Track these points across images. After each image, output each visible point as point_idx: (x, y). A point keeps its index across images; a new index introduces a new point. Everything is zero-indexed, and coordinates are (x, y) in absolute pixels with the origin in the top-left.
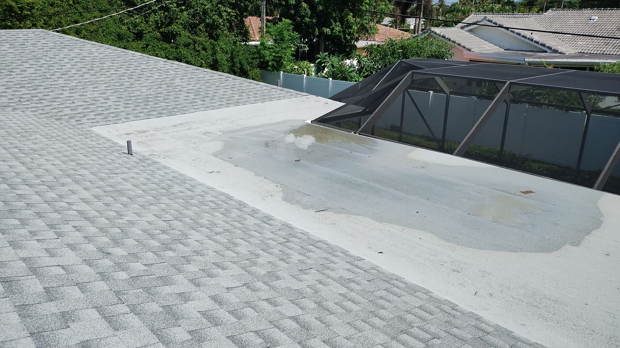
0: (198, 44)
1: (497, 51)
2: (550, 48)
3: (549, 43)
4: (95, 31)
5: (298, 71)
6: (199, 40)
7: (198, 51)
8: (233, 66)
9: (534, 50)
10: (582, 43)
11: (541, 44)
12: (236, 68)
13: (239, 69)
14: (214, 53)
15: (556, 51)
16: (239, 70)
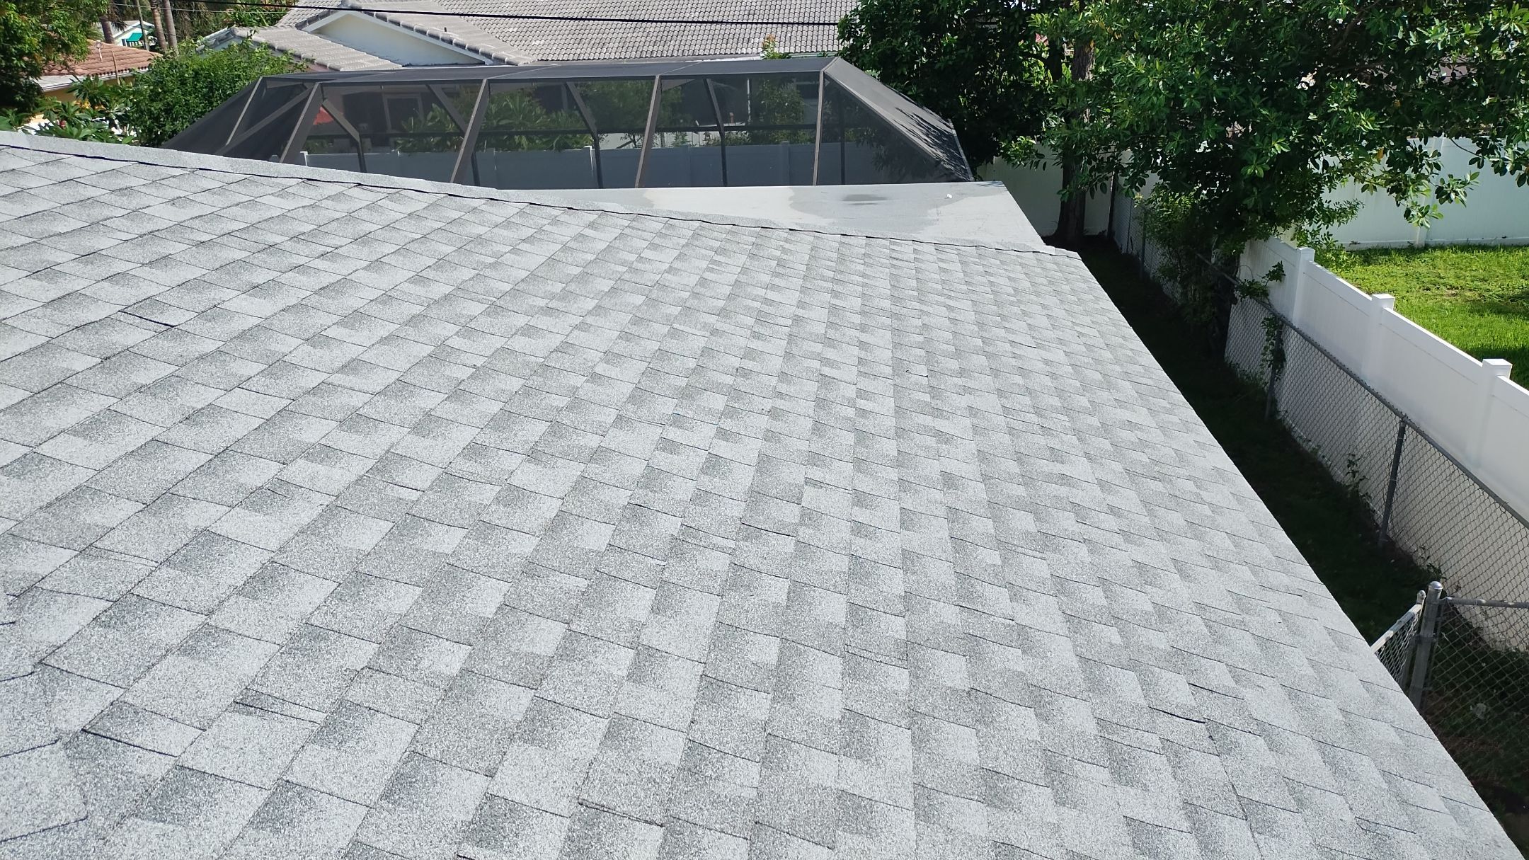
2: (488, 55)
3: (483, 47)
10: (538, 42)
11: (470, 49)
15: (500, 61)
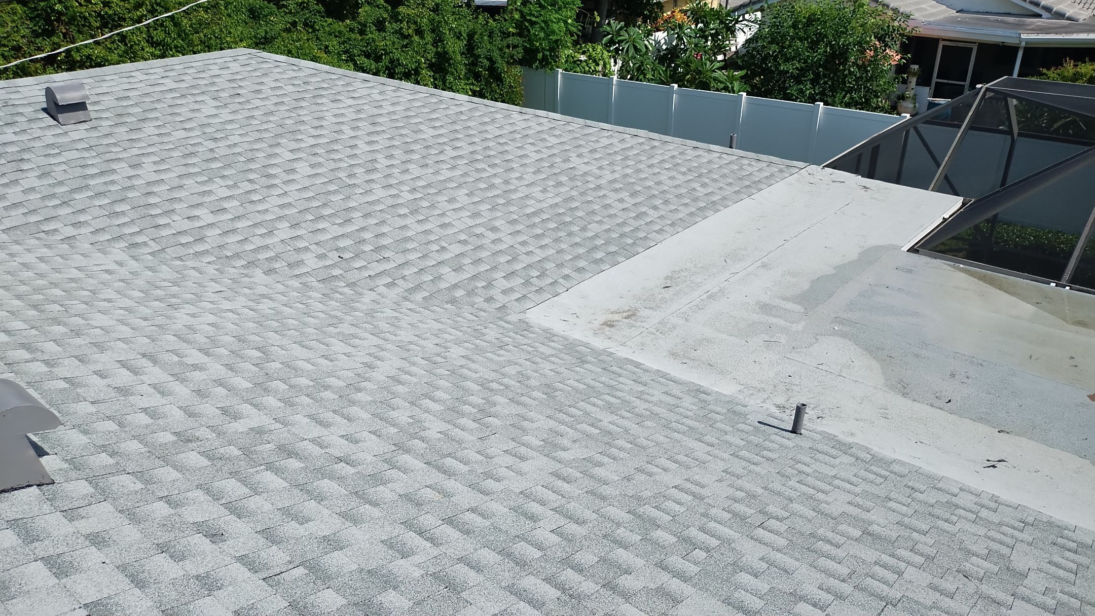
0: (407, 22)
1: (947, 15)
2: (1048, 9)
4: (212, 6)
5: (587, 65)
6: (408, 15)
7: (408, 37)
8: (474, 64)
9: (1012, 12)
12: (481, 68)
13: (487, 70)
14: (438, 40)
15: (1060, 15)
16: (487, 72)
